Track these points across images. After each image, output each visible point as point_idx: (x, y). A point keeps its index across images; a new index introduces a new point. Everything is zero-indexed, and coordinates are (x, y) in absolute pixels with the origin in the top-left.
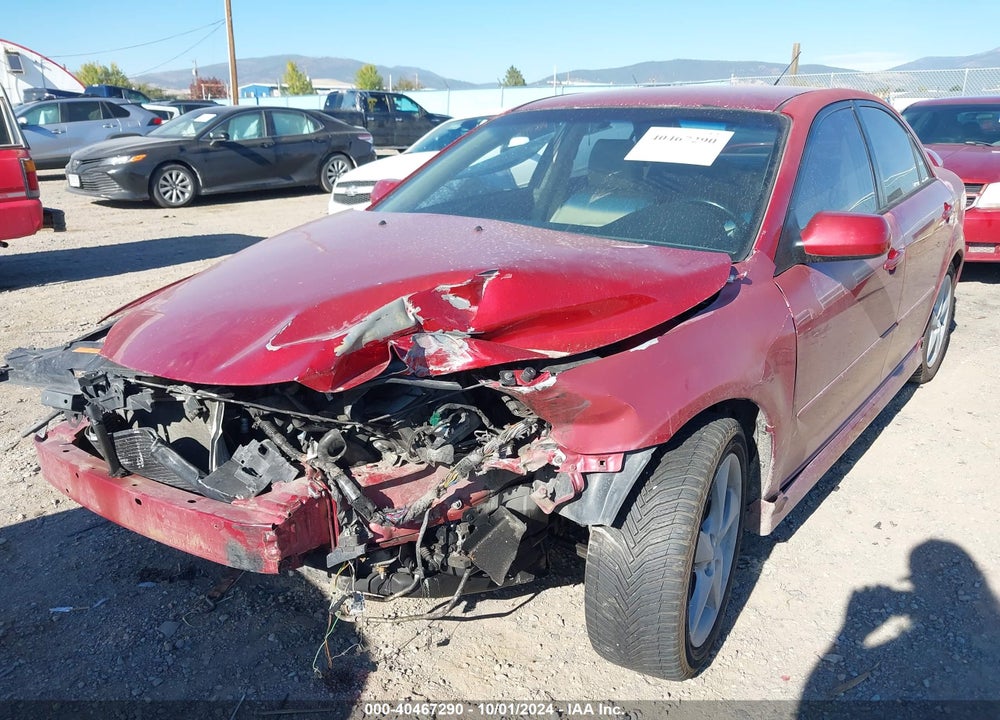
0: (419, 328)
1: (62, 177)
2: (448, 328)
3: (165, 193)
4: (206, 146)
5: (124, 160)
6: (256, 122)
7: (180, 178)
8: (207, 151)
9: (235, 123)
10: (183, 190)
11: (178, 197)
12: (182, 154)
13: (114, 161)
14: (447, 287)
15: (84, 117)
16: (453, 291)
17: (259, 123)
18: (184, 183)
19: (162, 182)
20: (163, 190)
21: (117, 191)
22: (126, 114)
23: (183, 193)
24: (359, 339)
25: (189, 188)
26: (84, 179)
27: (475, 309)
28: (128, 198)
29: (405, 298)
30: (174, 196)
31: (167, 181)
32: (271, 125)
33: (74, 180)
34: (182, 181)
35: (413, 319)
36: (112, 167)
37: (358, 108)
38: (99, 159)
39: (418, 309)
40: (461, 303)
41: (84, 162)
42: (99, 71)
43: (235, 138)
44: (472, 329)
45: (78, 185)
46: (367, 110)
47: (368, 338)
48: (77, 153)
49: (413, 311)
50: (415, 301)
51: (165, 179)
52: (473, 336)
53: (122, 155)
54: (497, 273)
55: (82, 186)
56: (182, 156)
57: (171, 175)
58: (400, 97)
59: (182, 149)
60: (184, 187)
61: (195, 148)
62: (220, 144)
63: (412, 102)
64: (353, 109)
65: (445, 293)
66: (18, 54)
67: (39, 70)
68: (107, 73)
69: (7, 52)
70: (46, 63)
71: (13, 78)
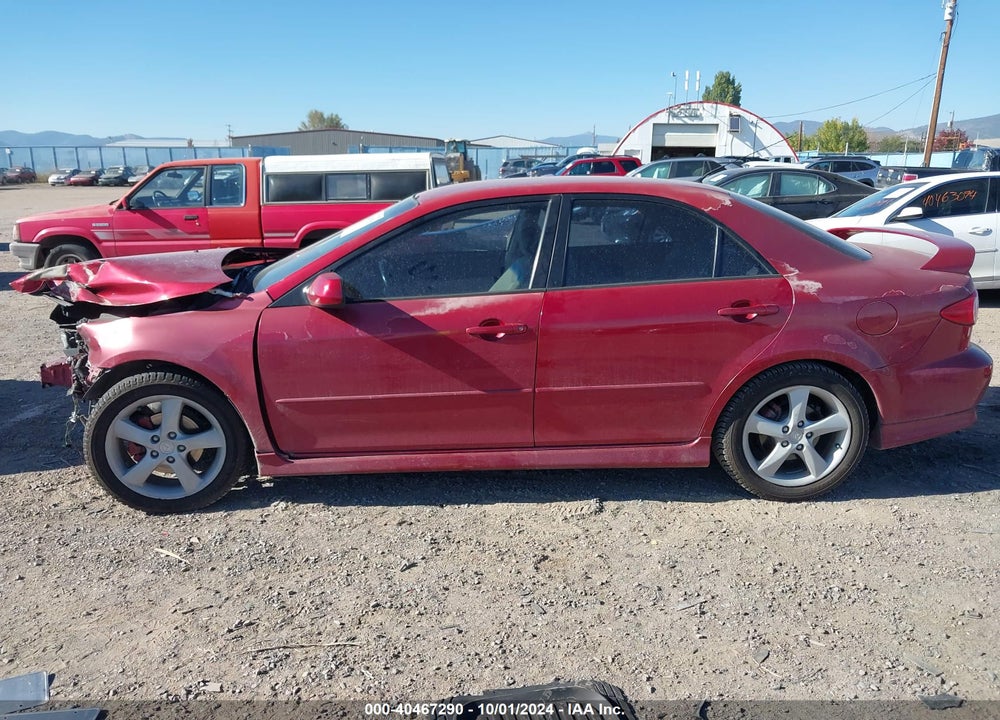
0: (68, 278)
6: (765, 181)
9: (742, 183)
27: (94, 276)
32: (776, 186)
42: (839, 127)
49: (68, 271)
52: (87, 287)
54: (106, 262)
66: (739, 116)
67: (753, 129)
68: (846, 128)
69: (731, 115)
70: (761, 124)
71: (730, 136)
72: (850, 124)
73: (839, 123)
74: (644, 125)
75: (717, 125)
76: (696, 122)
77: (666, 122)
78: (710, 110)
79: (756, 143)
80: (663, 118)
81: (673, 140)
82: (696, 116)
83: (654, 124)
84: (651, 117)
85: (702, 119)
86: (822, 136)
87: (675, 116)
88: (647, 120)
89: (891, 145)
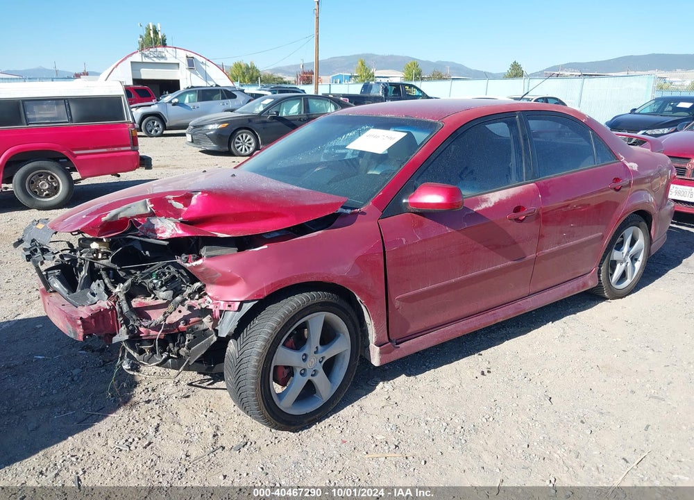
0: (152, 214)
1: (184, 135)
2: (167, 216)
3: (238, 147)
4: (265, 119)
5: (216, 126)
6: (298, 104)
7: (248, 138)
8: (265, 122)
9: (285, 105)
10: (249, 146)
11: (246, 150)
12: (250, 124)
13: (211, 127)
14: (171, 197)
15: (210, 99)
16: (174, 199)
17: (300, 105)
18: (250, 142)
19: (237, 140)
20: (236, 145)
21: (212, 146)
22: (235, 97)
23: (249, 148)
24: (116, 215)
25: (253, 145)
26: (195, 137)
27: (186, 209)
28: (216, 149)
29: (147, 200)
30: (244, 149)
31: (239, 140)
32: (307, 107)
33: (189, 137)
34: (249, 140)
35: (149, 210)
36: (209, 130)
37: (381, 94)
38: (203, 126)
39: (153, 205)
40: (179, 205)
41: (195, 127)
42: (243, 66)
43: (284, 114)
44: (181, 218)
45: (191, 141)
46: (386, 95)
47: (122, 215)
48: (193, 122)
49: (150, 206)
50: (152, 201)
51: (239, 139)
52: (181, 222)
53: (214, 124)
54: (200, 193)
55: (192, 142)
56: (250, 125)
57: (242, 136)
58: (411, 86)
59: (250, 121)
60: (250, 144)
61: (258, 120)
62: (273, 118)
63: (418, 89)
64: (377, 95)
65: (170, 199)
66: (193, 58)
67: (204, 67)
68: (248, 68)
69: (187, 57)
70: (208, 63)
71: (188, 72)
72: (250, 66)
73: (242, 64)
74: (124, 62)
75: (178, 64)
76: (162, 61)
77: (141, 61)
78: (171, 52)
79: (206, 77)
80: (137, 58)
81: (147, 74)
82: (162, 57)
83: (132, 62)
84: (128, 56)
85: (166, 59)
86: (234, 73)
87: (146, 56)
88: (126, 58)
89: (268, 80)
